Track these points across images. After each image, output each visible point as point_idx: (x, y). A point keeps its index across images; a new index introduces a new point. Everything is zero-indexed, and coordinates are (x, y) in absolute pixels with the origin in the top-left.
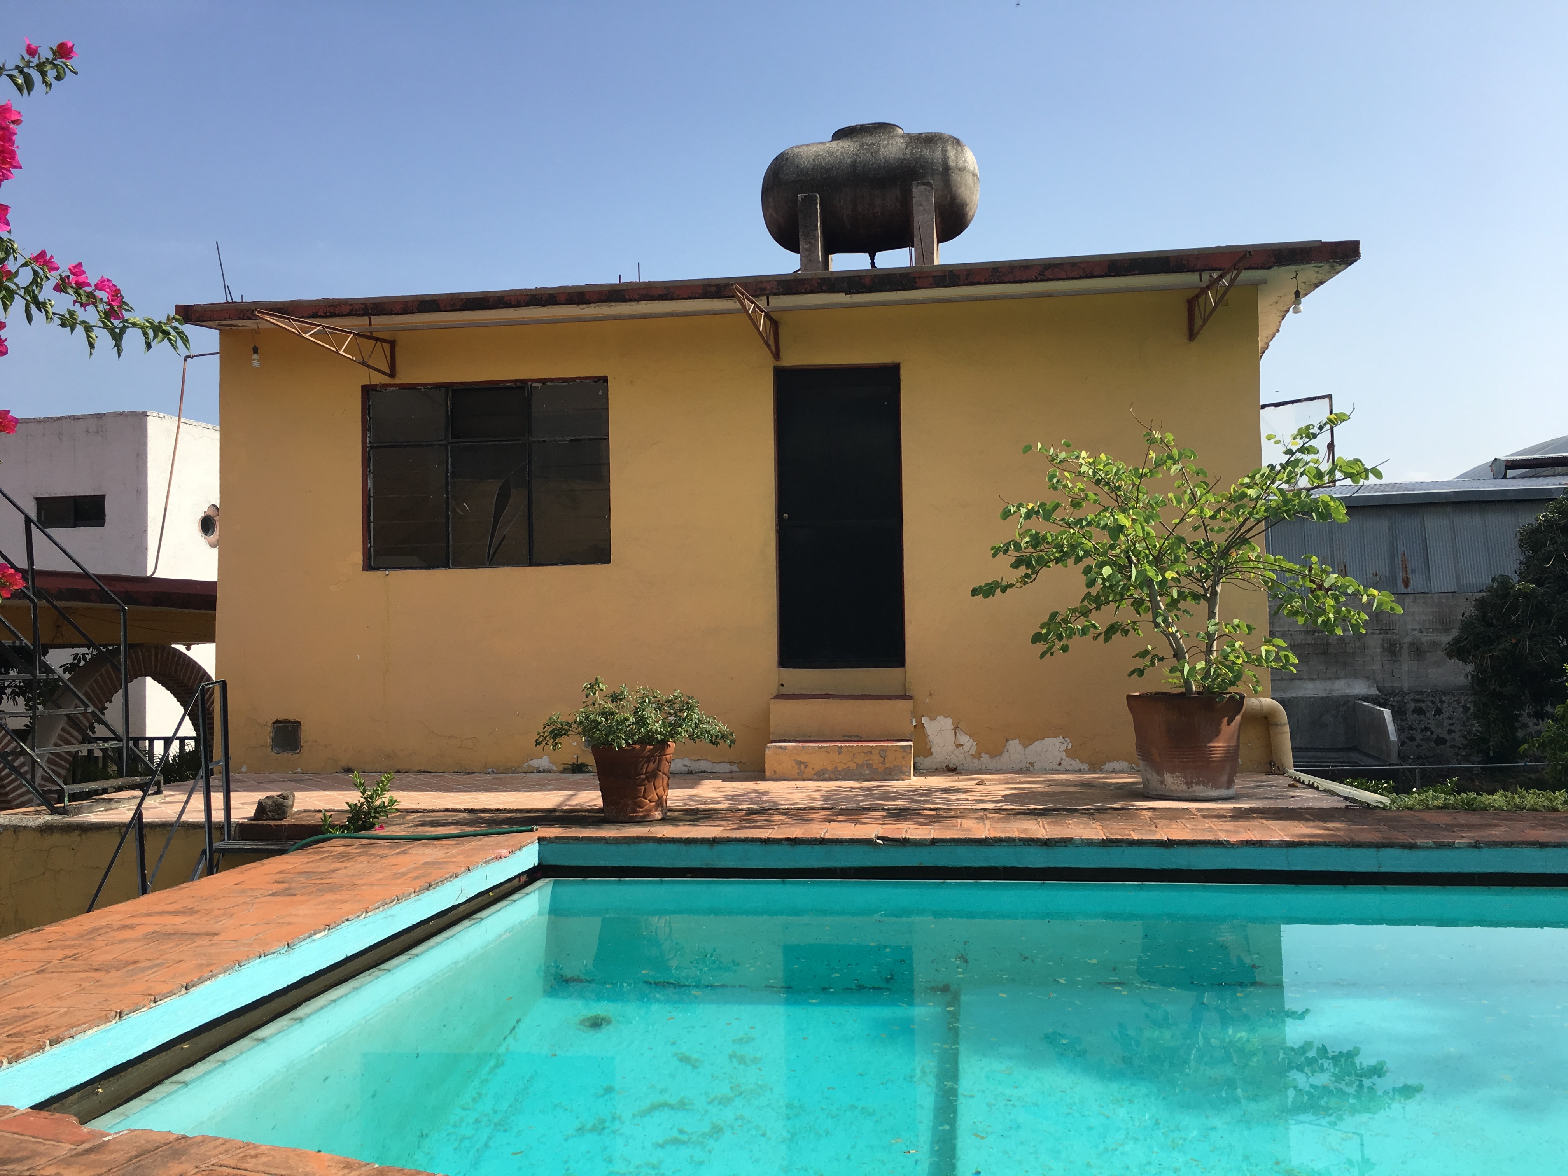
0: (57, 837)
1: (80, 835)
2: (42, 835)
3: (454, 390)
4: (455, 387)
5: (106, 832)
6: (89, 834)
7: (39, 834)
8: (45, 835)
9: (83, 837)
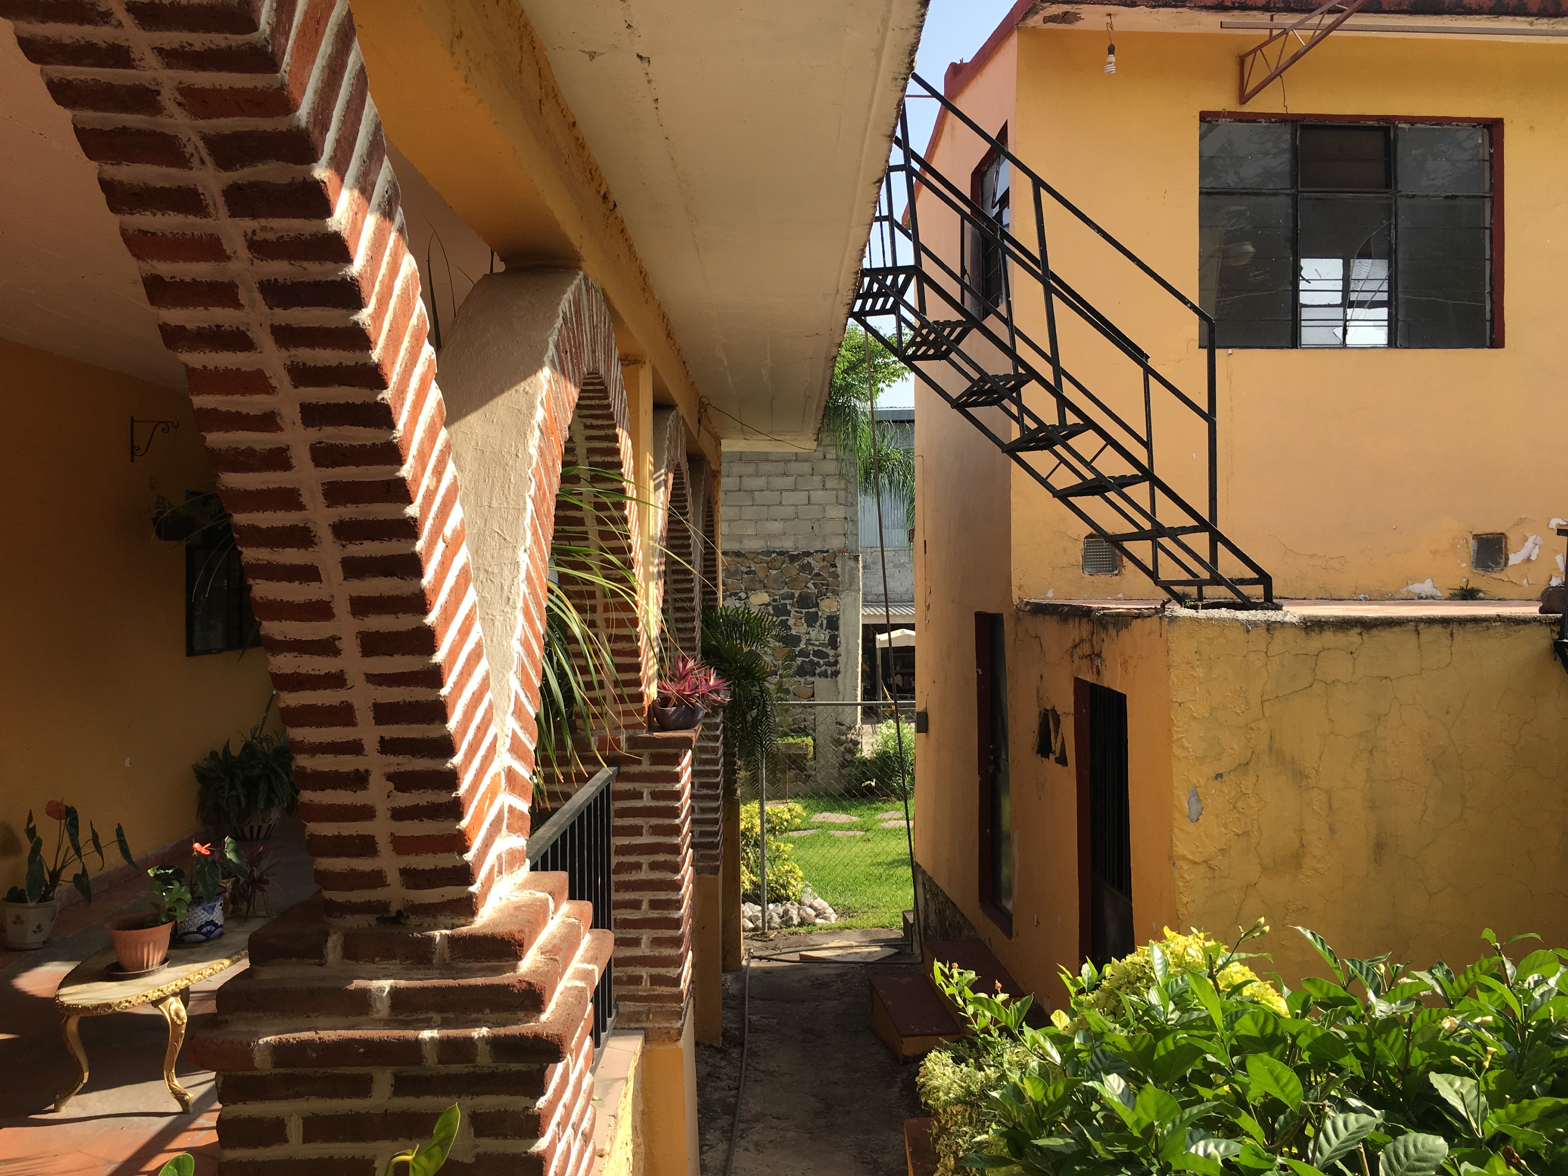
0: (1329, 638)
1: (1360, 634)
2: (1308, 634)
3: (1303, 127)
4: (1305, 123)
5: (1397, 629)
6: (1374, 632)
7: (1303, 632)
8: (1313, 634)
9: (1365, 636)
